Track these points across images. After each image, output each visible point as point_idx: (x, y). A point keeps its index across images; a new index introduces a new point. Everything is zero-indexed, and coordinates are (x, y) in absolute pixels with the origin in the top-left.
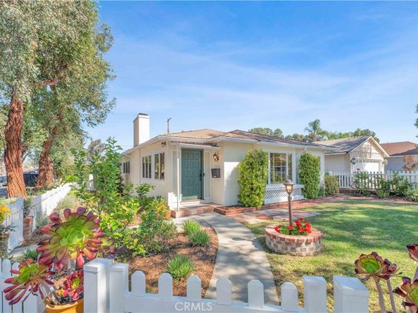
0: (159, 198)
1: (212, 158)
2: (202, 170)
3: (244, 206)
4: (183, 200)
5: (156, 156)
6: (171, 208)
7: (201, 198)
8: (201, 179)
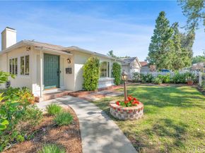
0: (24, 88)
1: (66, 62)
2: (59, 69)
3: (87, 90)
4: (45, 89)
5: (22, 58)
6: (35, 95)
7: (59, 87)
8: (58, 75)
